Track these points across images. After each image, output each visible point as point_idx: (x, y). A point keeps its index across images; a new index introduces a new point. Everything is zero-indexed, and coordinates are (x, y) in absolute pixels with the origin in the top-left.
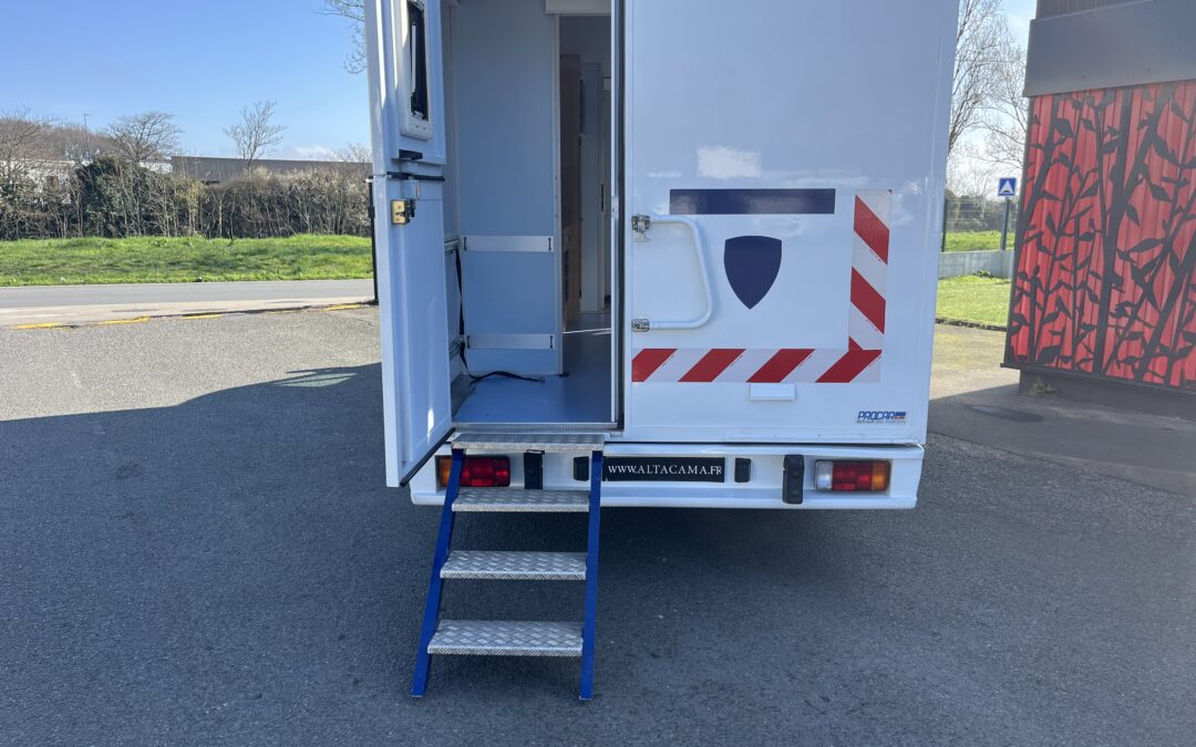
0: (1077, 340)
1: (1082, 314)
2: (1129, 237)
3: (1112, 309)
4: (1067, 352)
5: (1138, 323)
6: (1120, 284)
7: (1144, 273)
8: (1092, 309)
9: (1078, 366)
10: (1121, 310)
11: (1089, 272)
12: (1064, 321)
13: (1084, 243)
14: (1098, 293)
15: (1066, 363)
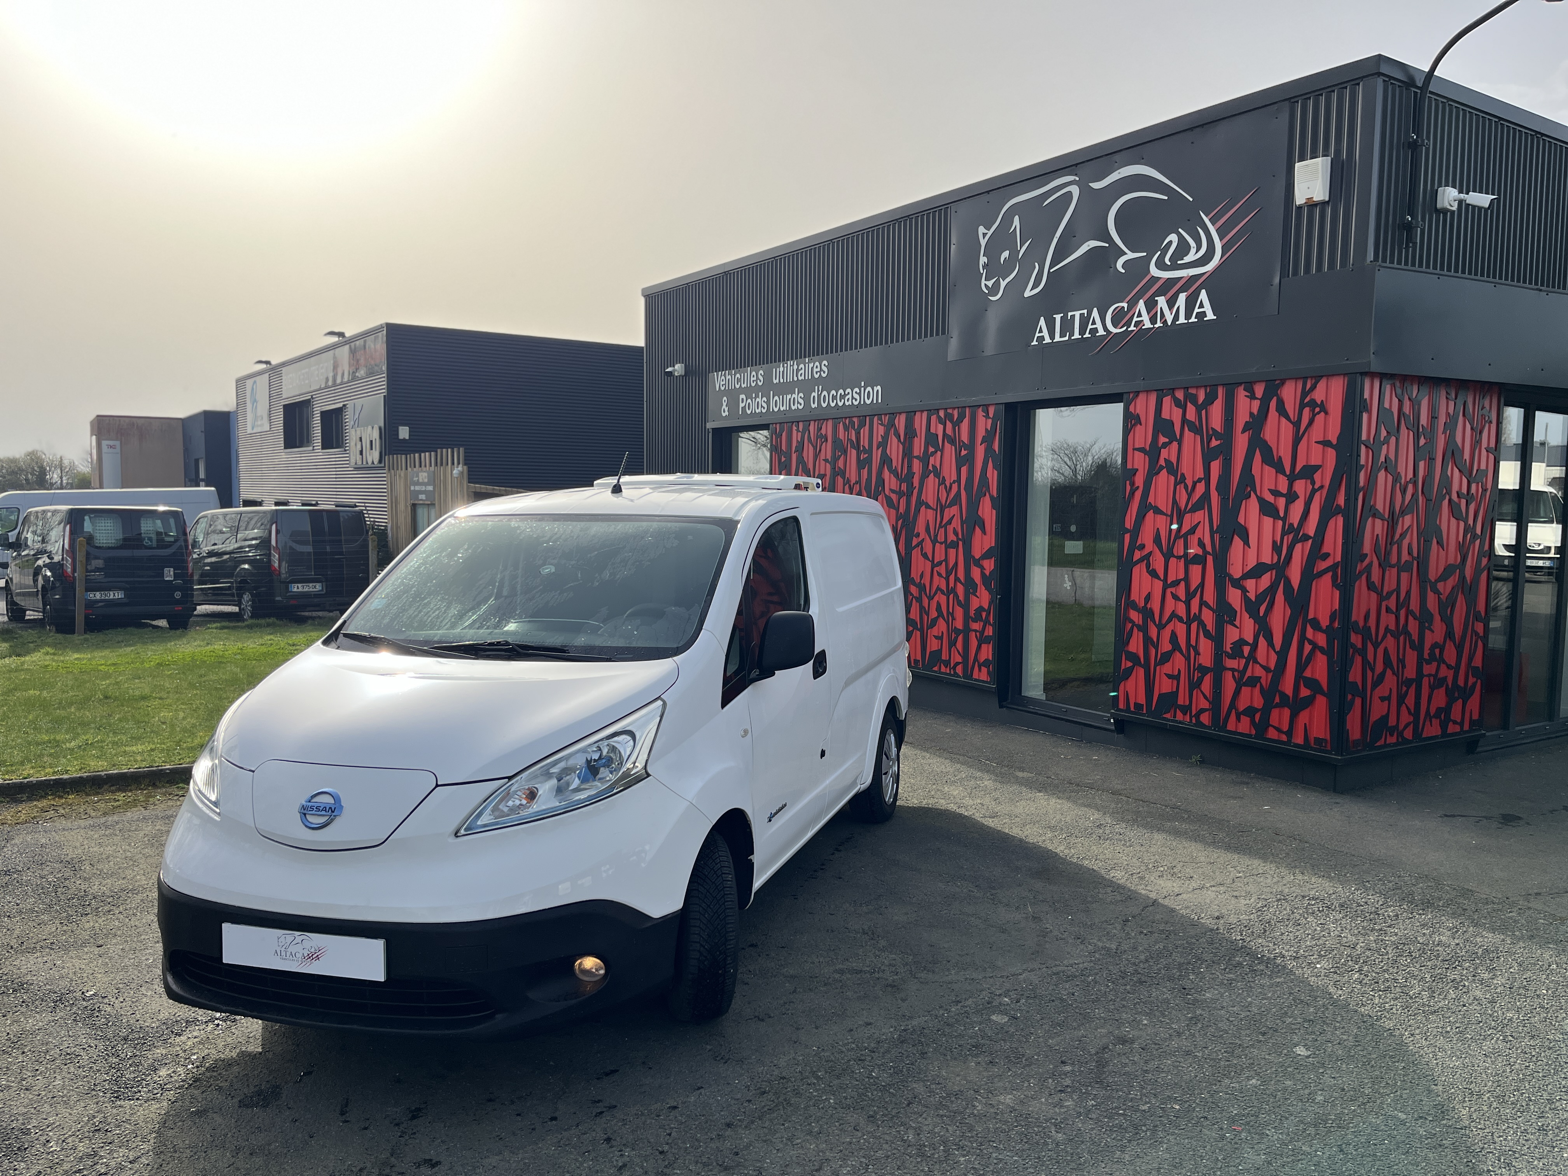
1: (1404, 667)
3: (1426, 656)
4: (1392, 722)
5: (1443, 667)
6: (1431, 623)
7: (1447, 606)
8: (1411, 657)
9: (1400, 734)
10: (1432, 654)
11: (1409, 612)
12: (1390, 681)
13: (1404, 576)
14: (1415, 637)
15: (1392, 735)
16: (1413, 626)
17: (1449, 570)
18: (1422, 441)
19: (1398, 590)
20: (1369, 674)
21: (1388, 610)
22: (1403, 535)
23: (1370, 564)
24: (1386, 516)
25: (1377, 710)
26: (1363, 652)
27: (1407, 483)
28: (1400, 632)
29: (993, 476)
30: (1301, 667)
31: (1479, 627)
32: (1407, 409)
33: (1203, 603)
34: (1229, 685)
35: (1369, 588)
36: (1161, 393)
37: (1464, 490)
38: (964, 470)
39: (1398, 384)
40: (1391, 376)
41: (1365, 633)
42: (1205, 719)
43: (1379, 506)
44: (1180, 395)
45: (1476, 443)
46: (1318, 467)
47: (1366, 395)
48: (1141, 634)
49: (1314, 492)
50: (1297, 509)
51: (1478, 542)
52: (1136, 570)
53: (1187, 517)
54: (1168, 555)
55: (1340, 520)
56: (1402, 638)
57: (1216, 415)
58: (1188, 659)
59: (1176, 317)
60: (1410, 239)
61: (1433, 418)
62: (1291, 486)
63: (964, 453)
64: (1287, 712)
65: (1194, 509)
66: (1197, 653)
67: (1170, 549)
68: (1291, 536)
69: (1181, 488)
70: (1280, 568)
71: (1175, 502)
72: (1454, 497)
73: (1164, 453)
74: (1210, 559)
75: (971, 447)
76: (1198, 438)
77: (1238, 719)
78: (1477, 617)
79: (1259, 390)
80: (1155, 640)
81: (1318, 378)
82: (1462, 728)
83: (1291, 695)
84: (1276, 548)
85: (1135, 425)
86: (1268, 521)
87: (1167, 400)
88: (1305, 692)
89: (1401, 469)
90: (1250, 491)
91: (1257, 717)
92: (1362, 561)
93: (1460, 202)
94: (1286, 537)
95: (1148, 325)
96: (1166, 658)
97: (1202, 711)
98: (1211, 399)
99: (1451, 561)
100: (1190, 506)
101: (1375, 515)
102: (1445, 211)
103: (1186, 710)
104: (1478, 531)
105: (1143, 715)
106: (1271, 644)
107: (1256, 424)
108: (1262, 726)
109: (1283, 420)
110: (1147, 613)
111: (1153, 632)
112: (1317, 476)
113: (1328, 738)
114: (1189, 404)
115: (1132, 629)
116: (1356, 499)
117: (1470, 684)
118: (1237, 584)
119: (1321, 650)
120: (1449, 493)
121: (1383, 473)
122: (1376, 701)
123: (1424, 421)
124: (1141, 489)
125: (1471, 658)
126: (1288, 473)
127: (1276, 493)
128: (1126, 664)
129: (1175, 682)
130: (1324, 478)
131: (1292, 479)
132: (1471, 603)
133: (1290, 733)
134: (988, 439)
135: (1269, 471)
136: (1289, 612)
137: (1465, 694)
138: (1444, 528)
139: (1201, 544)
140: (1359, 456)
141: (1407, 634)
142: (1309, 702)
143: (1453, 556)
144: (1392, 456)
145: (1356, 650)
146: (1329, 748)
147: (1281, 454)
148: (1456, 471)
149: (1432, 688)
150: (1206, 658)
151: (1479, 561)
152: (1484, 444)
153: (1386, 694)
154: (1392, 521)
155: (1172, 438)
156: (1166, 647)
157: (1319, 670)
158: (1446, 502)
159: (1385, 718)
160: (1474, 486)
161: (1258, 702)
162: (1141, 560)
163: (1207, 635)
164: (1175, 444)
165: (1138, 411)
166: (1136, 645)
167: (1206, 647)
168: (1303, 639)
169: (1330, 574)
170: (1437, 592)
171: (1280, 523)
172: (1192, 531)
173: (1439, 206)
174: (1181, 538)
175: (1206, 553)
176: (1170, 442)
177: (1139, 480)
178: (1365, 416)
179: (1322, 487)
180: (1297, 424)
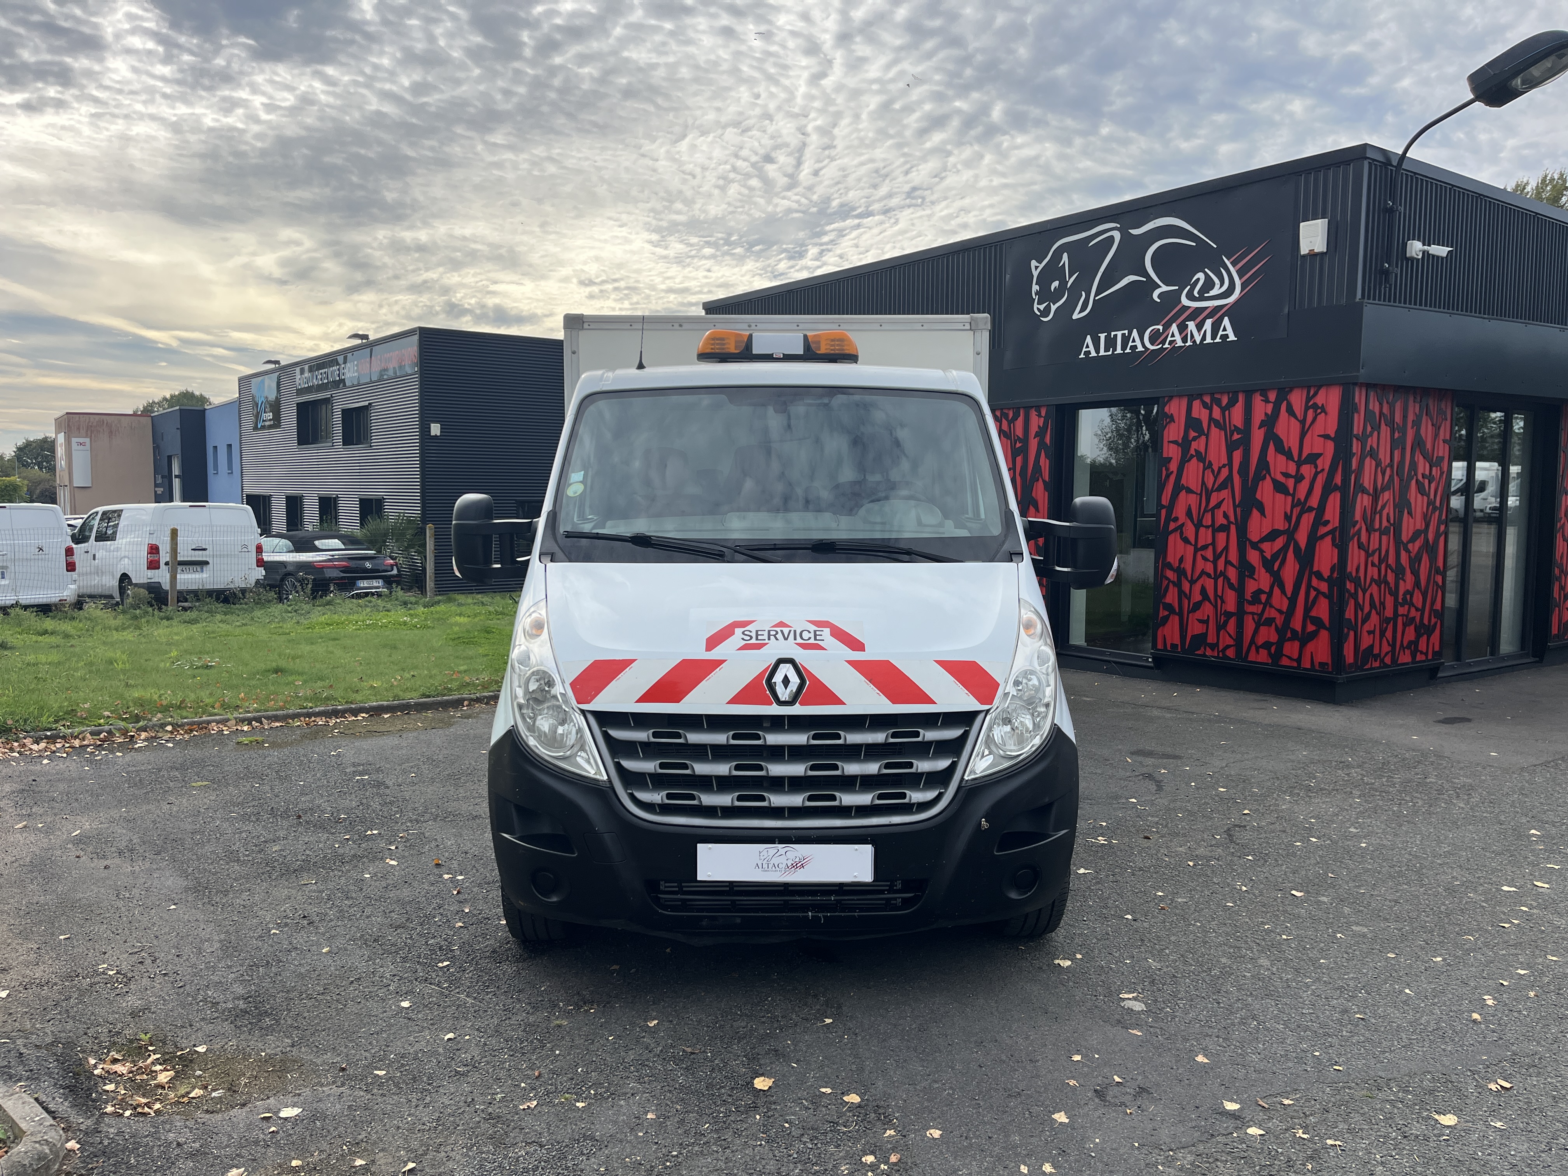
0: (1382, 633)
1: (1384, 609)
2: (1409, 526)
3: (1400, 601)
4: (1376, 651)
5: (1413, 610)
6: (1404, 574)
7: (1415, 561)
8: (1389, 601)
9: (1382, 661)
10: (1404, 599)
11: (1388, 566)
12: (1374, 619)
13: (1384, 538)
14: (1392, 585)
15: (1376, 661)
16: (1391, 578)
17: (1416, 535)
18: (1396, 435)
19: (1380, 549)
20: (1360, 613)
21: (1373, 565)
22: (1383, 507)
23: (1360, 529)
24: (1371, 492)
25: (1366, 641)
26: (1355, 596)
27: (1386, 467)
28: (1381, 582)
29: (1045, 464)
30: (1307, 609)
31: (1439, 579)
32: (1385, 410)
33: (1228, 562)
34: (1249, 625)
35: (1359, 547)
36: (1191, 398)
37: (1427, 473)
38: (1019, 459)
39: (1379, 391)
40: (1375, 386)
41: (1356, 581)
42: (1230, 653)
43: (1366, 484)
44: (1207, 399)
45: (1436, 436)
46: (1320, 455)
47: (1357, 400)
48: (1176, 589)
49: (1316, 474)
50: (1304, 487)
51: (1437, 513)
52: (1171, 538)
53: (1214, 494)
54: (1198, 525)
55: (1338, 495)
56: (1383, 586)
57: (1237, 415)
58: (1216, 607)
59: (1204, 338)
60: (1387, 280)
61: (1405, 417)
62: (1298, 470)
63: (1018, 445)
64: (1297, 644)
65: (1219, 489)
66: (1223, 602)
67: (1200, 521)
68: (1299, 509)
69: (1208, 472)
70: (1290, 534)
71: (1203, 483)
72: (1420, 477)
73: (1194, 445)
74: (1233, 528)
75: (1025, 440)
76: (1223, 433)
77: (1257, 652)
78: (1438, 572)
79: (1272, 396)
80: (1188, 592)
81: (1319, 387)
82: (1427, 657)
83: (1300, 630)
84: (1287, 518)
85: (1170, 422)
86: (1280, 497)
87: (1196, 404)
88: (1311, 628)
89: (1381, 456)
90: (1265, 475)
91: (1273, 649)
92: (1354, 527)
93: (1424, 252)
94: (1295, 510)
95: (1180, 343)
96: (1197, 606)
97: (1228, 647)
98: (1232, 402)
99: (1418, 527)
100: (1216, 486)
101: (1364, 491)
102: (1412, 259)
103: (1213, 647)
104: (1438, 504)
105: (1179, 653)
106: (1283, 592)
107: (1269, 422)
108: (1278, 655)
109: (1292, 419)
110: (1180, 572)
111: (1186, 586)
112: (1319, 462)
113: (1330, 662)
114: (1215, 406)
115: (1168, 586)
116: (1350, 479)
117: (1432, 623)
118: (1255, 546)
119: (1323, 594)
120: (1416, 474)
121: (1368, 459)
122: (1365, 634)
123: (1398, 418)
124: (1175, 472)
125: (1433, 603)
126: (1296, 459)
127: (1286, 475)
128: (1163, 613)
129: (1205, 626)
130: (1324, 463)
131: (1299, 464)
132: (1433, 559)
133: (1299, 660)
134: (1041, 434)
135: (1282, 458)
136: (1298, 567)
137: (1430, 631)
138: (1412, 501)
139: (1225, 516)
140: (1351, 446)
141: (1387, 583)
142: (1314, 635)
143: (1419, 525)
144: (1375, 446)
145: (1351, 595)
146: (1330, 670)
147: (1291, 445)
148: (1421, 457)
149: (1405, 625)
150: (1231, 605)
151: (1438, 527)
152: (1442, 437)
153: (1372, 629)
154: (1375, 498)
155: (1201, 432)
156: (1197, 597)
157: (1322, 611)
158: (1414, 482)
159: (1371, 647)
160: (1434, 469)
161: (1274, 638)
162: (1175, 530)
163: (1231, 586)
164: (1204, 437)
165: (1172, 412)
166: (1171, 598)
167: (1231, 598)
168: (1309, 586)
169: (1330, 537)
170: (1408, 551)
171: (1290, 499)
172: (1218, 505)
173: (1408, 255)
174: (1208, 511)
175: (1230, 523)
176: (1199, 436)
177: (1173, 467)
178: (1356, 415)
179: (1323, 470)
180: (1303, 422)
